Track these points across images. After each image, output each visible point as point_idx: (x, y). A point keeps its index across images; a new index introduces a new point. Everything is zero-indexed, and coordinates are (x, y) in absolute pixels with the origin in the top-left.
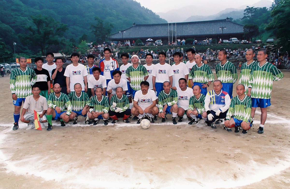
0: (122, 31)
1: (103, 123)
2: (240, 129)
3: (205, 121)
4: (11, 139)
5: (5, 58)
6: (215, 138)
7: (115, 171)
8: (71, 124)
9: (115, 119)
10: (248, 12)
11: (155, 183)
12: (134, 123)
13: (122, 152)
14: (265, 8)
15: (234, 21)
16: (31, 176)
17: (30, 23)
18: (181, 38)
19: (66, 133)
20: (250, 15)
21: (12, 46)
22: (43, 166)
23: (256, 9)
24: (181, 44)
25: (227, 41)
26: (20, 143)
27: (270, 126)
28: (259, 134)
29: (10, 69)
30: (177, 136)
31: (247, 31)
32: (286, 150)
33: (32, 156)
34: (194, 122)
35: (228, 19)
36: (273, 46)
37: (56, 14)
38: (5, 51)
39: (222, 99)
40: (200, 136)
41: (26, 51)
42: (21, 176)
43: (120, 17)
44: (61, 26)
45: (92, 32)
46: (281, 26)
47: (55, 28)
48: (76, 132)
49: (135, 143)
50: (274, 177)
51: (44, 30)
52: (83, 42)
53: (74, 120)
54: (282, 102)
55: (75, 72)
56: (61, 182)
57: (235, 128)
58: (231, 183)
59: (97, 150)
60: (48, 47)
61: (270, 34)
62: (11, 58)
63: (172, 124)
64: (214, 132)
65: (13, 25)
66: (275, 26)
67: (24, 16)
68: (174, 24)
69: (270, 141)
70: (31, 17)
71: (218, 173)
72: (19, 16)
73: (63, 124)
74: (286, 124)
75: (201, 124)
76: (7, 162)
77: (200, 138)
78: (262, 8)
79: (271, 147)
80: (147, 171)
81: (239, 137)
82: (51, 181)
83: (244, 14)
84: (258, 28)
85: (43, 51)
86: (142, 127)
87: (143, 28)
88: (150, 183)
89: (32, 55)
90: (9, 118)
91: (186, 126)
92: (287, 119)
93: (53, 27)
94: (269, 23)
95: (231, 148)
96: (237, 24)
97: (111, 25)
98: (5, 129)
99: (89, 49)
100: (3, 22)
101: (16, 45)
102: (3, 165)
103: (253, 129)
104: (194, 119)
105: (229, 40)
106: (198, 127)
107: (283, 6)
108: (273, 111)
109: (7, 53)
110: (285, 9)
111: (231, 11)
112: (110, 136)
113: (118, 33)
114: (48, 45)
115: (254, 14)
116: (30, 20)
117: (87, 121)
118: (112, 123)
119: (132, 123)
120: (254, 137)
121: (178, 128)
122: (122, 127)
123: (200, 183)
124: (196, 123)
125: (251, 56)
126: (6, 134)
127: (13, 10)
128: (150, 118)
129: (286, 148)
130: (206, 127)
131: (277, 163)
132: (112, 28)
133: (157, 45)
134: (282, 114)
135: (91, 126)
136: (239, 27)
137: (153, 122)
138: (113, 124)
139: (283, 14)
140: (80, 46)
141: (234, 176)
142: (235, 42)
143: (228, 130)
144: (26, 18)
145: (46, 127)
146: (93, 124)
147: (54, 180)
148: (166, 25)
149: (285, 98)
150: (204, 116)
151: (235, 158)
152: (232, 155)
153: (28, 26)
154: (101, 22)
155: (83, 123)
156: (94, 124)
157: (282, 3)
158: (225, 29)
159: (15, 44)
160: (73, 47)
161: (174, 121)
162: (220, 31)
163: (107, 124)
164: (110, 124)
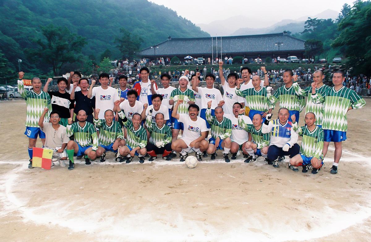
0: (155, 47)
1: (138, 160)
2: (308, 168)
3: (266, 159)
4: (24, 180)
5: (8, 79)
6: (279, 180)
7: (160, 219)
8: (98, 162)
9: (153, 156)
10: (309, 24)
11: (211, 234)
12: (177, 161)
13: (166, 196)
14: (330, 20)
15: (293, 35)
16: (55, 227)
17: (39, 36)
18: (228, 55)
19: (93, 173)
20: (312, 28)
21: (16, 63)
22: (69, 214)
23: (319, 21)
24: (228, 63)
25: (285, 60)
26: (36, 185)
27: (344, 165)
28: (332, 175)
29: (13, 92)
30: (231, 176)
31: (309, 48)
32: (367, 193)
33: (53, 201)
34: (251, 160)
35: (285, 32)
36: (341, 66)
37: (71, 24)
38: (8, 70)
39: (288, 131)
40: (261, 177)
41: (33, 70)
42: (43, 226)
43: (152, 29)
44: (78, 40)
45: (117, 47)
46: (350, 43)
47: (70, 42)
48: (105, 171)
49: (180, 185)
50: (356, 226)
51: (57, 44)
52: (105, 59)
53: (101, 156)
54: (357, 135)
55: (104, 97)
56: (93, 233)
57: (302, 167)
58: (305, 234)
59: (134, 194)
60: (61, 66)
61: (336, 51)
62: (15, 78)
63: (223, 161)
64: (276, 172)
65: (17, 37)
66: (344, 42)
67: (32, 26)
68: (219, 38)
69: (347, 183)
70: (41, 28)
71: (287, 223)
72: (25, 26)
73: (88, 162)
74: (364, 162)
75: (261, 162)
76: (22, 209)
77: (260, 179)
78: (327, 20)
79: (348, 190)
80: (199, 219)
81: (308, 178)
82: (81, 232)
83: (305, 27)
84: (322, 44)
85: (56, 71)
86: (187, 166)
87: (181, 43)
88: (205, 235)
89: (41, 75)
90: (19, 154)
91: (242, 164)
92: (364, 156)
93: (69, 40)
94: (336, 38)
95: (300, 192)
96: (296, 39)
97: (140, 39)
98: (15, 168)
99: (113, 68)
100: (5, 33)
101: (22, 62)
102: (18, 213)
103: (325, 168)
104: (252, 156)
105: (287, 59)
106: (257, 166)
107: (353, 18)
108: (347, 146)
109: (10, 72)
110: (355, 21)
111: (289, 23)
112: (148, 176)
113: (149, 48)
114: (62, 63)
115: (317, 27)
116: (38, 31)
117: (118, 158)
118: (149, 160)
119: (175, 161)
120: (327, 178)
121: (232, 167)
122: (162, 166)
123: (267, 234)
124: (254, 161)
125: (319, 79)
126: (17, 174)
127: (18, 19)
128: (198, 155)
129: (367, 192)
130: (266, 166)
131: (358, 209)
132: (142, 43)
133: (198, 64)
134: (358, 150)
135: (123, 164)
136: (299, 43)
137: (200, 159)
138: (150, 162)
139: (353, 27)
140: (101, 64)
141: (307, 226)
142: (294, 62)
143: (294, 170)
144: (33, 28)
145: (66, 165)
146: (125, 162)
147: (85, 231)
148: (209, 39)
149: (358, 130)
150: (264, 152)
151: (306, 203)
152: (302, 201)
153: (36, 39)
154: (128, 34)
155: (112, 160)
156: (127, 162)
157: (352, 15)
158: (282, 45)
159: (20, 61)
160: (93, 66)
161: (227, 158)
162: (275, 47)
163: (144, 161)
164: (146, 162)
